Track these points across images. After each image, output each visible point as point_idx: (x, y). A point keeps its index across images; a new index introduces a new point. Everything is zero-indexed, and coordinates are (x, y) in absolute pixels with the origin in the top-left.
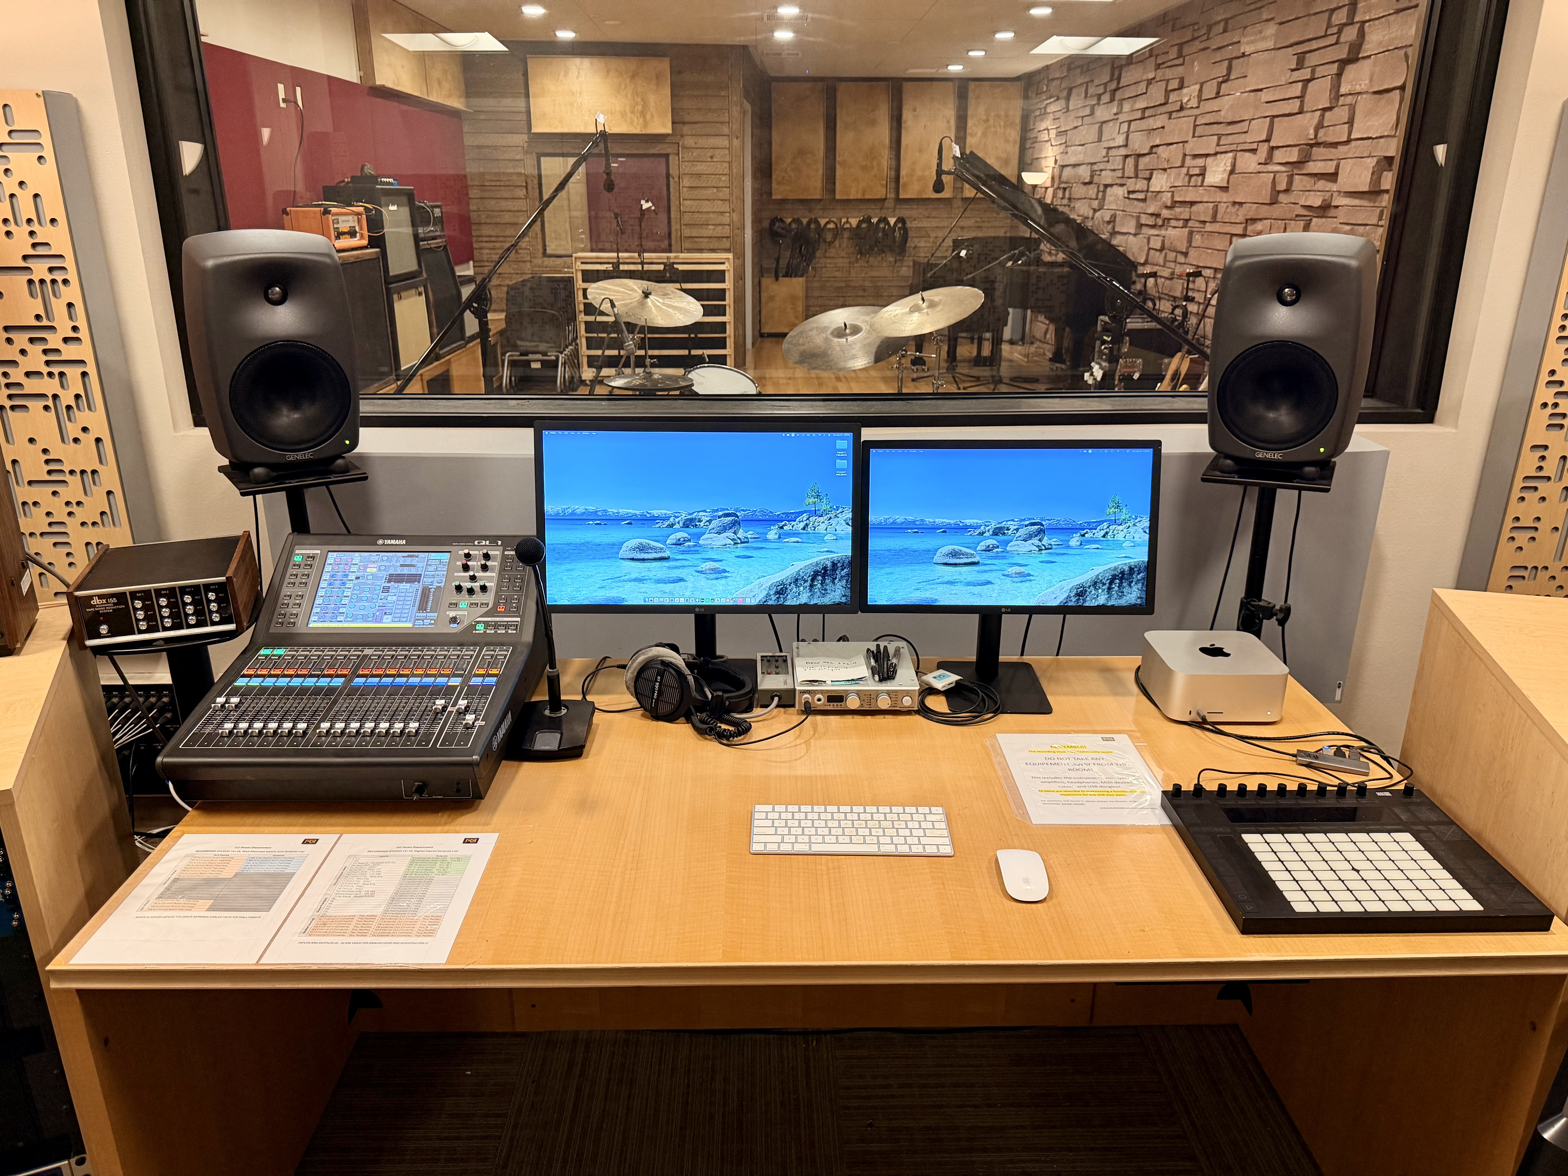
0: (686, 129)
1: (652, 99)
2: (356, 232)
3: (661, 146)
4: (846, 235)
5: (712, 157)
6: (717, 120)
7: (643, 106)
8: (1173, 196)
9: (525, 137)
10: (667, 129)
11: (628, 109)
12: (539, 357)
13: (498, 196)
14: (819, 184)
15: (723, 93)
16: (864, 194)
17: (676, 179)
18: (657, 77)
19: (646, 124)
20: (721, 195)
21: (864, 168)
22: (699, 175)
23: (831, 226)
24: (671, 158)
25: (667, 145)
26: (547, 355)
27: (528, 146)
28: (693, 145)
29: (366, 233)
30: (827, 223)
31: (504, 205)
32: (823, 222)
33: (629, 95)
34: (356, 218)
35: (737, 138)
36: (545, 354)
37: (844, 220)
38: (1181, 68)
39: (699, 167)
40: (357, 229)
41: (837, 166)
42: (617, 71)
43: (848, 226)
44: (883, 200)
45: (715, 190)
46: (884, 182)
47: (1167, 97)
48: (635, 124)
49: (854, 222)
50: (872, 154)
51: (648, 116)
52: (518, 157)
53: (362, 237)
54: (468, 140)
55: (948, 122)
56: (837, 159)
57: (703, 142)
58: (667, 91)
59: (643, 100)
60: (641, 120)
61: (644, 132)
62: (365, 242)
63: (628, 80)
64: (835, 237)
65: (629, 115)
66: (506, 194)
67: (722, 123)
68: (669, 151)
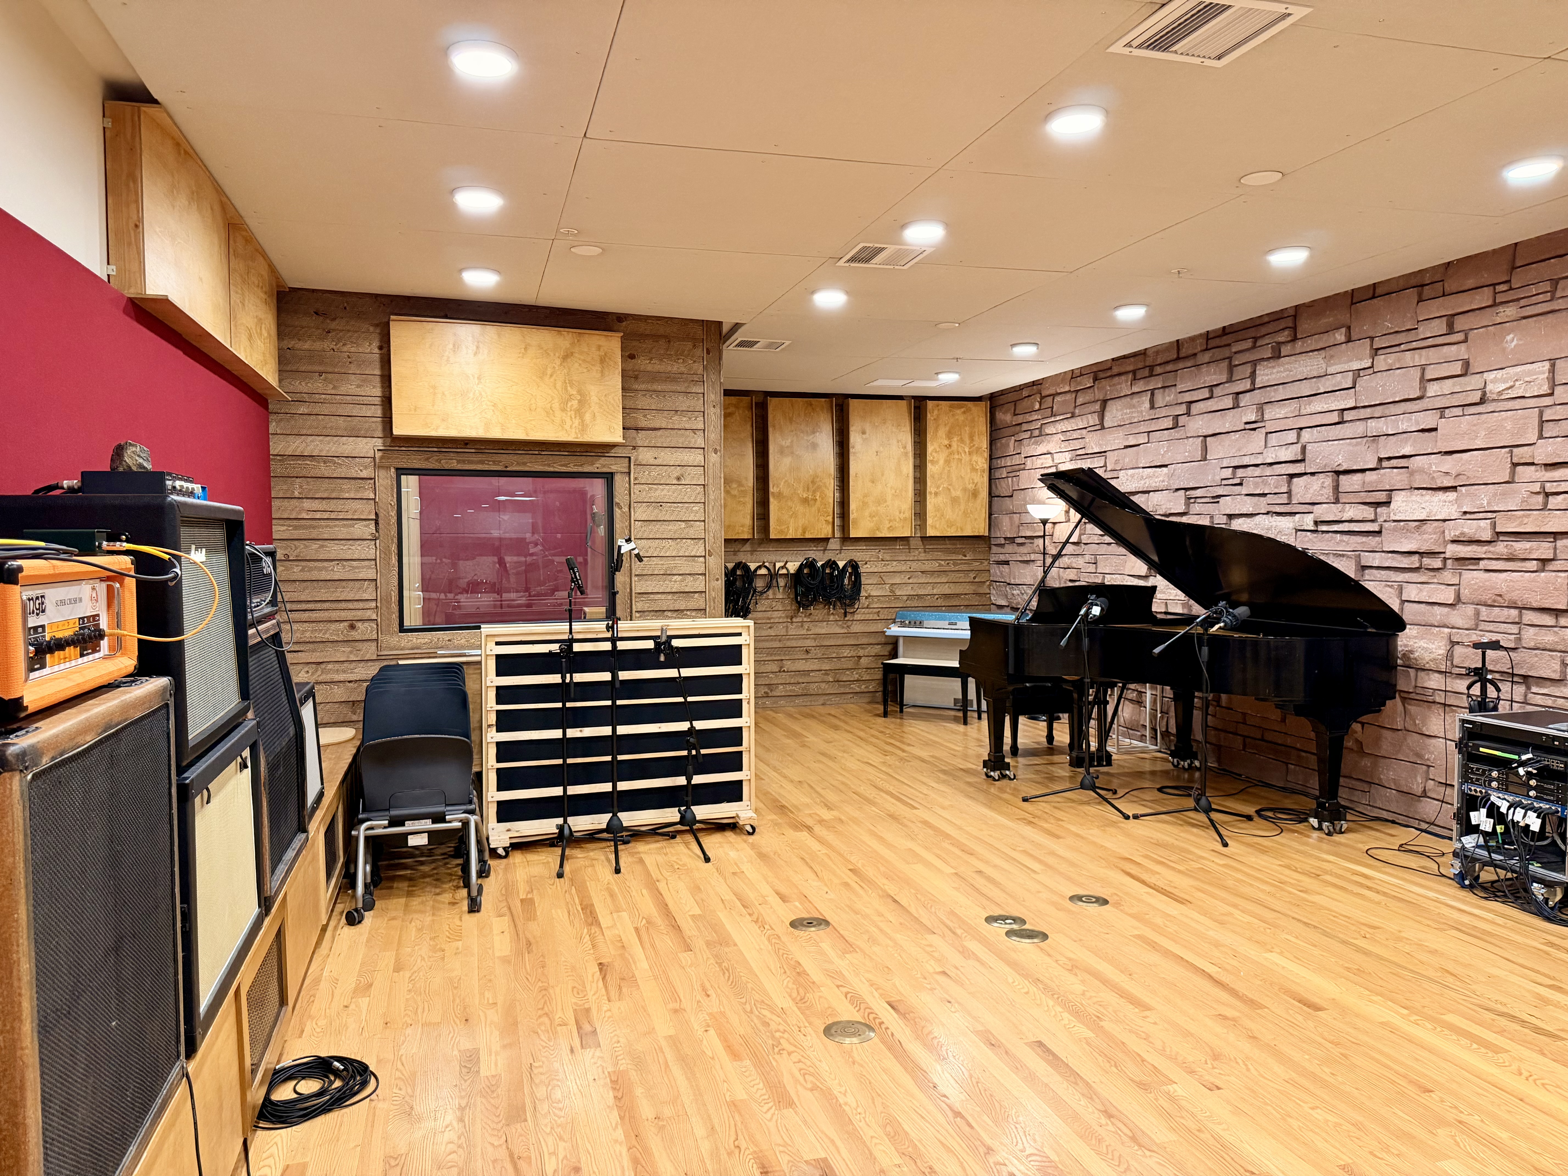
0: (641, 438)
1: (594, 392)
2: (101, 635)
3: (602, 461)
4: (782, 582)
5: (678, 479)
6: (687, 426)
7: (580, 401)
8: (1494, 525)
9: (379, 443)
10: (617, 437)
11: (556, 405)
12: (427, 824)
13: (326, 536)
14: (748, 521)
15: (694, 389)
16: (804, 532)
17: (626, 509)
18: (602, 361)
19: (583, 427)
20: (692, 533)
21: (805, 501)
22: (660, 504)
23: (763, 571)
24: (618, 479)
25: (613, 460)
26: (444, 820)
27: (382, 458)
28: (652, 461)
29: (131, 633)
30: (759, 567)
31: (334, 550)
32: (753, 566)
33: (559, 385)
34: (102, 587)
35: (716, 451)
36: (439, 818)
37: (778, 565)
38: (1463, 347)
39: (657, 493)
40: (104, 624)
41: (771, 499)
42: (540, 347)
43: (784, 571)
44: (826, 540)
45: (683, 525)
46: (830, 519)
47: (1423, 389)
48: (567, 427)
49: (793, 567)
50: (813, 484)
51: (588, 417)
52: (364, 474)
53: (118, 646)
54: (277, 447)
55: (905, 447)
56: (771, 490)
57: (667, 456)
58: (616, 381)
59: (579, 392)
60: (577, 422)
61: (580, 439)
62: (128, 662)
63: (558, 362)
64: (769, 586)
65: (558, 413)
66: (342, 532)
67: (694, 431)
68: (614, 468)
